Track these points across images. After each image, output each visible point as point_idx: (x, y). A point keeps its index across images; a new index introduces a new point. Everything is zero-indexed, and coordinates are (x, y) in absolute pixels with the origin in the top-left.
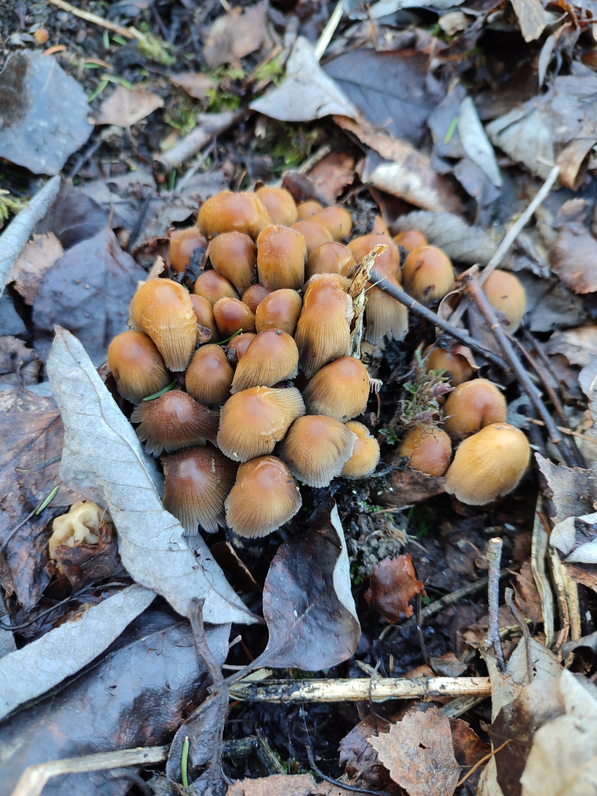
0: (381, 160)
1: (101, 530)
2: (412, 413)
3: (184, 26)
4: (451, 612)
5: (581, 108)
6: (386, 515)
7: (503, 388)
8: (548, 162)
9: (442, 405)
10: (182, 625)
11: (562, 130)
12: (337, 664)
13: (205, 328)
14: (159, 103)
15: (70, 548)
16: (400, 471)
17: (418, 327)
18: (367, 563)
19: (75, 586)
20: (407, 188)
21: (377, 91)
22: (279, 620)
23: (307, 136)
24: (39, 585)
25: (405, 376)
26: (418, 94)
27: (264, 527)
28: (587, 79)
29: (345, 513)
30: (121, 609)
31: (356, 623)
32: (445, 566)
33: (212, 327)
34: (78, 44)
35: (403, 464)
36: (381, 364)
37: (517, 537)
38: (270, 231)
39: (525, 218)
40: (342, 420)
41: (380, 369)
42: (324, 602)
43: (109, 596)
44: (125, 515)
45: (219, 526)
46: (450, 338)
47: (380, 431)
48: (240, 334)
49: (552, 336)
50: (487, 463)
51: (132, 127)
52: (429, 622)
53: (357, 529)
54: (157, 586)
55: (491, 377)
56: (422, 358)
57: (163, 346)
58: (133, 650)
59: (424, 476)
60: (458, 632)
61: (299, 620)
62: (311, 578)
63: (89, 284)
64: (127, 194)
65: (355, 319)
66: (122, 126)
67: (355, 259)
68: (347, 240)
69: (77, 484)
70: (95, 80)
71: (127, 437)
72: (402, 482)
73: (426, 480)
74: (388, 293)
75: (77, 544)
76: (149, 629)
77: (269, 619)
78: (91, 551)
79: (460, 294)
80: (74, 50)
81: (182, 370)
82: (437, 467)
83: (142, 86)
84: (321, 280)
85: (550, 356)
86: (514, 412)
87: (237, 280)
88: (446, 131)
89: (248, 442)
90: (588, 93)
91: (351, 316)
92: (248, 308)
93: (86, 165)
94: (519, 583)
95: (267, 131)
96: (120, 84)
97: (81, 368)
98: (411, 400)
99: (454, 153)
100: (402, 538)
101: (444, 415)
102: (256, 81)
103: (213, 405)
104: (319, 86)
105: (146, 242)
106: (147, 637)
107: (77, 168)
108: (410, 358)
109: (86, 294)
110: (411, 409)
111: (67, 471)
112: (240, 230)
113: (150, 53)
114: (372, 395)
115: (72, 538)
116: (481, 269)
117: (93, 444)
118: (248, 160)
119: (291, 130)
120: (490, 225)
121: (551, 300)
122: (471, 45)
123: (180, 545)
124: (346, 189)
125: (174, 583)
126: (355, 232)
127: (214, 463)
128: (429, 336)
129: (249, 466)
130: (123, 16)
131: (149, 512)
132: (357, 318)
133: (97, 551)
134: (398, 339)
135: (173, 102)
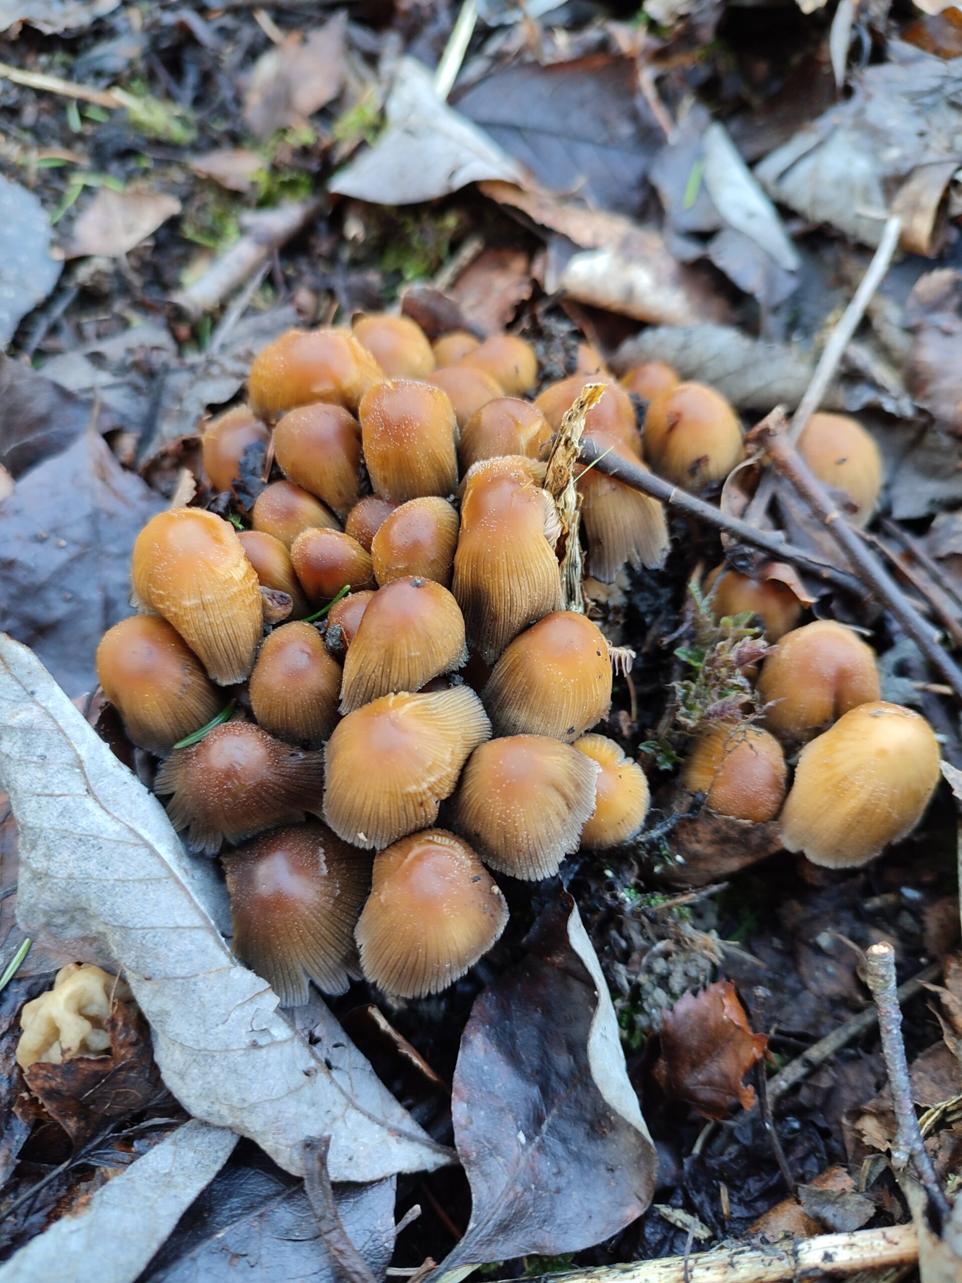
0: (574, 248)
1: (113, 1022)
2: (699, 706)
3: (207, 78)
4: (825, 1081)
5: (918, 113)
6: (675, 910)
7: (867, 633)
8: (876, 212)
9: (754, 679)
10: (295, 1192)
11: (893, 153)
12: (617, 1230)
13: (279, 593)
14: (172, 206)
15: (55, 1067)
16: (691, 821)
17: (687, 537)
18: (651, 1007)
19: (77, 1137)
20: (630, 292)
21: (552, 134)
22: (491, 1159)
23: (439, 225)
24: (8, 1142)
25: (676, 635)
26: (626, 130)
27: (437, 975)
28: (920, 66)
29: (596, 917)
30: (167, 1181)
31: (644, 1141)
32: (799, 986)
33: (292, 589)
34: (25, 129)
35: (695, 807)
36: (626, 616)
37: (929, 910)
38: (379, 391)
39: (852, 316)
40: (567, 737)
41: (626, 627)
42: (576, 1101)
43: (150, 1146)
44: (156, 987)
45: (350, 980)
46: (752, 550)
47: (642, 747)
48: (346, 595)
49: (935, 524)
50: (861, 787)
51: (129, 254)
52: (785, 1104)
53: (623, 944)
54: (237, 1121)
55: (838, 614)
56: (705, 595)
57: (195, 639)
58: (202, 1262)
59: (739, 825)
60: (844, 1120)
61: (530, 1150)
62: (545, 1057)
63: (65, 538)
64: (123, 369)
65: (563, 538)
66: (111, 256)
67: (552, 426)
68: (532, 393)
69: (54, 936)
70: (58, 185)
71: (146, 826)
72: (698, 842)
73: (745, 831)
74: (623, 480)
75: (68, 1057)
76: (231, 1210)
77: (469, 1162)
78: (98, 1067)
79: (757, 467)
80: (17, 140)
81: (240, 680)
82: (762, 804)
83: (141, 184)
84: (488, 471)
85: (940, 560)
86: (889, 675)
87: (329, 493)
88: (683, 188)
89: (383, 810)
90: (925, 88)
91: (555, 531)
92: (357, 543)
93: (54, 330)
94: (947, 1006)
95: (367, 228)
96: (104, 188)
97: (38, 704)
98: (694, 681)
99: (703, 223)
100: (712, 951)
101: (763, 701)
102: (334, 145)
103: (309, 741)
104: (448, 136)
105: (162, 448)
106: (227, 1229)
107: (37, 339)
108: (679, 599)
109: (60, 558)
110: (697, 696)
111: (31, 911)
112: (325, 398)
113: (150, 129)
114: (618, 679)
115: (56, 1045)
116: (790, 415)
117: (73, 853)
118: (339, 282)
119: (409, 220)
120: (787, 339)
121: (921, 457)
122: (707, 34)
123: (275, 1032)
124: (521, 309)
125: (270, 1112)
126: (544, 377)
127: (323, 858)
128: (710, 552)
129: (393, 857)
130: (98, 74)
131: (201, 976)
132: (568, 534)
133: (111, 1065)
134: (653, 566)
135: (197, 203)
